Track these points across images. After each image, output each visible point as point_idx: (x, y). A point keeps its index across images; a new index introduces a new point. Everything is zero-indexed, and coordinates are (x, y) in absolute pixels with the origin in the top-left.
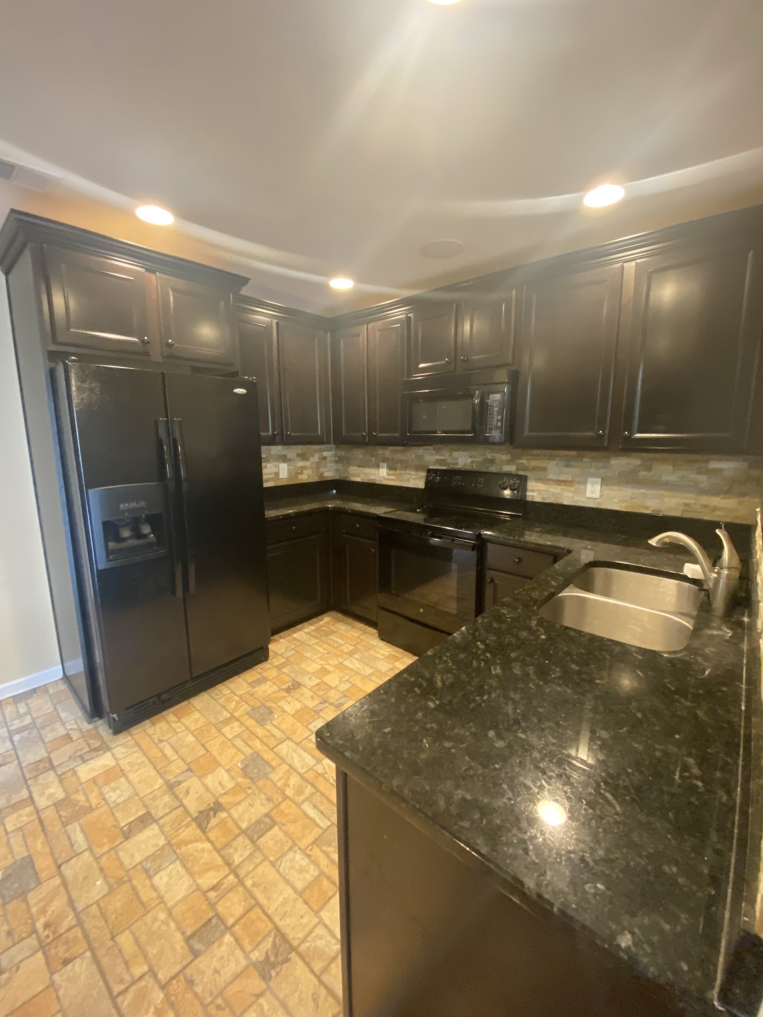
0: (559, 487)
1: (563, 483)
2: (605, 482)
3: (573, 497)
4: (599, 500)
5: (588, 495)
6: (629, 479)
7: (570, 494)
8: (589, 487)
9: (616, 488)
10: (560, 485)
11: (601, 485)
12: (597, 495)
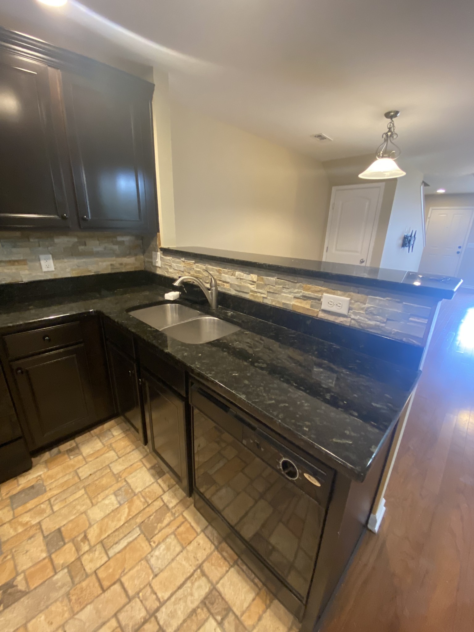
0: (12, 267)
1: (16, 263)
2: (55, 257)
3: (30, 274)
4: (55, 273)
5: (45, 269)
6: (73, 253)
7: (27, 272)
8: (43, 263)
9: (66, 260)
10: (13, 265)
11: (53, 259)
12: (52, 268)
